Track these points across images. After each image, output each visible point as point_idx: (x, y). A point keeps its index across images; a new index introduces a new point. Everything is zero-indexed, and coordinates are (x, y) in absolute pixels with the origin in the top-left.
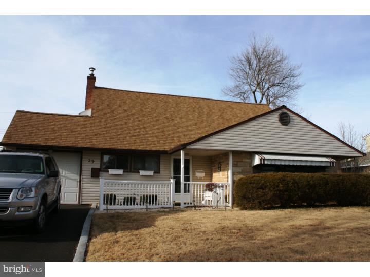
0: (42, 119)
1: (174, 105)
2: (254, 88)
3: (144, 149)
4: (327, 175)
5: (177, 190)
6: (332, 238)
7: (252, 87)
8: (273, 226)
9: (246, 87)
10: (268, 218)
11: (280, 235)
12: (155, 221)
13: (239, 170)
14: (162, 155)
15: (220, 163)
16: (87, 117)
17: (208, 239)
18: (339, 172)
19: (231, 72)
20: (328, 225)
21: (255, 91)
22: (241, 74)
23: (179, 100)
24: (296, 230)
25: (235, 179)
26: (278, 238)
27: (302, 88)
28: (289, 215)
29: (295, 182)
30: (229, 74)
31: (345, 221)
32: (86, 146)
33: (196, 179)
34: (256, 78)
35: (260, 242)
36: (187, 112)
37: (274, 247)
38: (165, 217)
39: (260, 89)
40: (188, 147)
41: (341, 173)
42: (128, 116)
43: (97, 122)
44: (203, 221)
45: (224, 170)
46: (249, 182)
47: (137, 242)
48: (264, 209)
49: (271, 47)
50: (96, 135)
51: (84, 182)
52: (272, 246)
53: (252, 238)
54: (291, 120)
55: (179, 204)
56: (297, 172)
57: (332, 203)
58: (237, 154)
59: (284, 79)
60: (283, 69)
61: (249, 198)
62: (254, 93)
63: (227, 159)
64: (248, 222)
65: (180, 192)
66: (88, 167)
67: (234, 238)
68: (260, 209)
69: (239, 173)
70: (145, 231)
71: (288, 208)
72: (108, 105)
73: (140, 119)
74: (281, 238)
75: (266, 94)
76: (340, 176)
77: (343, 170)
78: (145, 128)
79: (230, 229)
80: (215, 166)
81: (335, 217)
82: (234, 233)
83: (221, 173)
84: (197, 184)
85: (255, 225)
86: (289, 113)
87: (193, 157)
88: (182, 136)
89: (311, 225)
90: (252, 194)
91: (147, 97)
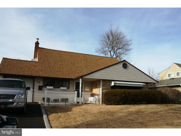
0: (15, 62)
1: (75, 57)
2: (110, 50)
3: (63, 77)
4: (142, 90)
5: (78, 96)
6: (144, 115)
7: (109, 49)
8: (121, 111)
9: (107, 49)
10: (118, 108)
11: (124, 114)
12: (72, 109)
13: (105, 88)
14: (70, 81)
15: (96, 85)
16: (36, 62)
17: (96, 116)
18: (147, 90)
19: (100, 42)
20: (142, 111)
21: (111, 51)
22: (104, 43)
23: (77, 55)
24: (130, 113)
25: (103, 92)
26: (123, 115)
27: (132, 50)
28: (127, 107)
29: (129, 93)
30: (99, 43)
31: (149, 109)
32: (37, 75)
33: (85, 91)
34: (111, 45)
35: (117, 117)
36: (81, 61)
37: (122, 118)
38: (76, 108)
39: (113, 50)
40: (84, 77)
41: (148, 90)
42: (55, 62)
43: (41, 64)
44: (92, 109)
45: (98, 88)
46: (110, 93)
47: (68, 117)
48: (116, 105)
49: (119, 31)
50: (41, 70)
51: (35, 92)
52: (121, 118)
53: (113, 115)
54: (128, 66)
55: (79, 103)
56: (130, 89)
57: (144, 103)
58: (104, 81)
59: (124, 46)
60: (124, 41)
61: (110, 100)
62: (110, 52)
63: (100, 83)
64: (110, 110)
65: (79, 97)
66: (37, 85)
67: (106, 115)
68: (115, 105)
69: (105, 89)
70: (69, 113)
71: (126, 105)
72: (45, 56)
73: (60, 63)
74: (124, 115)
75: (116, 52)
76: (147, 91)
77: (149, 88)
78: (63, 68)
79: (104, 112)
80: (94, 86)
81: (145, 108)
82: (106, 114)
83: (97, 89)
84: (86, 94)
85: (113, 111)
86: (127, 63)
87: (85, 82)
88: (79, 72)
89: (136, 111)
90: (111, 98)
91: (63, 53)
